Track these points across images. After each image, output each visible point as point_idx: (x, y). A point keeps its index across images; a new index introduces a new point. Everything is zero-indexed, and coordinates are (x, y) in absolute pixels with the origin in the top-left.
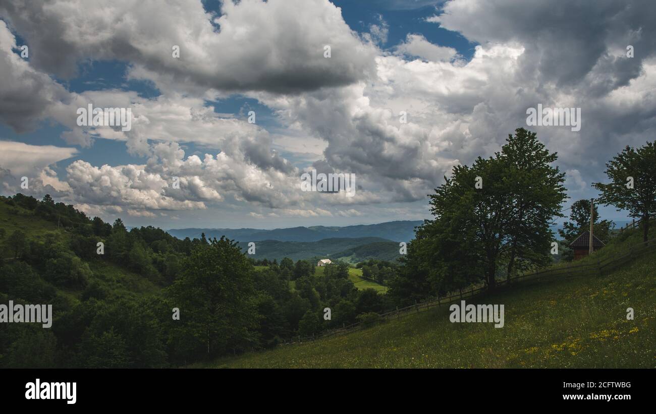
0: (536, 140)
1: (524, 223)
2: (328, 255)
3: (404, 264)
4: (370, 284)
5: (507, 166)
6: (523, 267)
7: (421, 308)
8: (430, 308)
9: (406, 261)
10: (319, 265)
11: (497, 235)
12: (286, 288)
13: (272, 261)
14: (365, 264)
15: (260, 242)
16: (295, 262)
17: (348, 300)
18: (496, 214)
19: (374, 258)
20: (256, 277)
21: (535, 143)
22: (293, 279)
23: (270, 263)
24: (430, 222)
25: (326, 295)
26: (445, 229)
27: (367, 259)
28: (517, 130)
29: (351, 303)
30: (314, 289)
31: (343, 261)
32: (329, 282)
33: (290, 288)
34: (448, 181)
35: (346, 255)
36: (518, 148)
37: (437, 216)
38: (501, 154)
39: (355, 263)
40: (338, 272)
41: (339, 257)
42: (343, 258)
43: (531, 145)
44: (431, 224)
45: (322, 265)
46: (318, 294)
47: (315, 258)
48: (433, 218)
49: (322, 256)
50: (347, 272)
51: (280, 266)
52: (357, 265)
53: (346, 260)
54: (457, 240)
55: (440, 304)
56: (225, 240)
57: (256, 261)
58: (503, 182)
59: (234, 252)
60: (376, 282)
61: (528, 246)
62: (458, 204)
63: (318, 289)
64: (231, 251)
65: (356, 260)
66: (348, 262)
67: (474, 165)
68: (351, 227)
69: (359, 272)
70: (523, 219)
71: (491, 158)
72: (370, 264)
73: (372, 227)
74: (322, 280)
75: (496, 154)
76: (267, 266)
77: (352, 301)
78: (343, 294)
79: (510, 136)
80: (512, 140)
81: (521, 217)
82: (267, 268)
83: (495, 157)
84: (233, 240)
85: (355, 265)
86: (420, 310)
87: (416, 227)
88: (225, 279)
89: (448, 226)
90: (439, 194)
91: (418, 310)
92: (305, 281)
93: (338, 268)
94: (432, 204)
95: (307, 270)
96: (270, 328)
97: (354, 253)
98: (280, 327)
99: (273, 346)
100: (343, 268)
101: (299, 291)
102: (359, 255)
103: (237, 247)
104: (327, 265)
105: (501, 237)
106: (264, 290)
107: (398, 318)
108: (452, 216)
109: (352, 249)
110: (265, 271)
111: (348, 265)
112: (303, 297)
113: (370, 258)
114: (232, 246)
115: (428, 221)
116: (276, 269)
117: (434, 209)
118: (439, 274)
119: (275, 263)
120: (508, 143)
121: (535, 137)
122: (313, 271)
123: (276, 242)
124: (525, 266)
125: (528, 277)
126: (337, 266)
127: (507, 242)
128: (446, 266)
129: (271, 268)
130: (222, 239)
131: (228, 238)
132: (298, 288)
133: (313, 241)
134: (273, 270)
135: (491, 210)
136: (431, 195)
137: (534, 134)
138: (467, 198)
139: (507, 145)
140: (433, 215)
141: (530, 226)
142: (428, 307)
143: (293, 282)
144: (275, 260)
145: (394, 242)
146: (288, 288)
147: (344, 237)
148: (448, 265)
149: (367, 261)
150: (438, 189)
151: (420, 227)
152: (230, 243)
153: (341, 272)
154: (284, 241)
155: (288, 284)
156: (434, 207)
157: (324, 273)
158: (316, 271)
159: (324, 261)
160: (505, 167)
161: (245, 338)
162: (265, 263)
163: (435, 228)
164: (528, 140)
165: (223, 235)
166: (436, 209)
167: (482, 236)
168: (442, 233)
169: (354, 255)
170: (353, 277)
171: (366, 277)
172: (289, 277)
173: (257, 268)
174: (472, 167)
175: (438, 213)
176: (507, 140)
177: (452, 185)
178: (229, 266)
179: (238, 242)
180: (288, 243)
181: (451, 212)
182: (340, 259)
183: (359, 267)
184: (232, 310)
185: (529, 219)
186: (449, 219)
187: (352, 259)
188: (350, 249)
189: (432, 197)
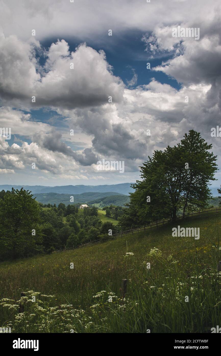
0: (200, 137)
1: (193, 184)
2: (86, 202)
3: (128, 207)
4: (110, 220)
5: (183, 151)
6: (193, 209)
7: (134, 231)
8: (139, 231)
9: (129, 206)
10: (80, 208)
11: (178, 191)
12: (61, 221)
13: (53, 205)
14: (107, 208)
15: (46, 194)
16: (66, 206)
17: (96, 228)
18: (178, 178)
19: (113, 205)
20: (43, 214)
21: (199, 138)
22: (65, 216)
23: (52, 206)
24: (139, 182)
25: (84, 225)
26: (148, 186)
27: (109, 205)
28: (190, 131)
29: (97, 230)
30: (77, 222)
31: (95, 206)
32: (86, 218)
33: (63, 221)
34: (150, 159)
35: (97, 202)
36: (190, 142)
37: (144, 179)
38: (181, 144)
39: (102, 207)
40: (92, 212)
41: (93, 203)
42: (94, 204)
43: (197, 139)
44: (140, 183)
45: (82, 208)
46: (79, 225)
47: (79, 204)
48: (142, 180)
49: (83, 203)
50: (97, 212)
51: (58, 208)
52: (103, 208)
53: (97, 205)
54: (154, 193)
55: (145, 229)
56: (23, 190)
57: (44, 205)
58: (181, 160)
59: (29, 197)
60: (114, 219)
61: (196, 197)
62: (155, 172)
63: (80, 222)
64: (27, 197)
65: (102, 206)
66: (98, 207)
67: (165, 151)
68: (100, 186)
69: (104, 213)
70: (193, 182)
71: (175, 146)
72: (111, 208)
73: (112, 186)
74: (82, 216)
75: (178, 144)
76: (50, 208)
77: (98, 229)
78: (94, 225)
79: (186, 134)
80: (187, 137)
81: (192, 180)
82: (50, 209)
83: (177, 146)
84: (28, 191)
85: (102, 208)
86: (134, 233)
87: (131, 185)
88: (23, 213)
89: (149, 185)
90: (145, 167)
91: (132, 232)
92: (72, 217)
93: (92, 210)
94: (142, 172)
95: (73, 211)
96: (50, 244)
97: (102, 202)
98: (56, 243)
99: (50, 253)
100: (95, 209)
101: (68, 223)
102: (104, 203)
103: (30, 194)
104: (85, 208)
105: (180, 191)
106: (47, 222)
107: (121, 237)
108: (152, 179)
109: (100, 199)
110: (49, 211)
111: (97, 208)
112: (70, 226)
113: (111, 205)
114: (28, 194)
115: (138, 181)
116: (55, 210)
117: (142, 175)
118: (144, 211)
119: (55, 206)
120: (184, 138)
121: (200, 135)
122: (77, 211)
123: (56, 194)
124: (193, 208)
125: (195, 214)
126: (91, 209)
127: (183, 194)
128: (148, 207)
129: (52, 209)
130: (21, 190)
131: (25, 190)
132: (68, 221)
133: (78, 194)
134: (53, 210)
135: (175, 176)
136: (141, 167)
137: (199, 133)
138: (161, 169)
139: (184, 139)
140: (141, 178)
141: (197, 185)
142: (138, 231)
143: (65, 218)
144: (55, 205)
145: (125, 195)
146: (62, 221)
147: (96, 192)
148: (149, 206)
149: (109, 206)
150: (145, 163)
151: (134, 185)
152: (26, 192)
153: (94, 212)
154: (60, 193)
155: (62, 219)
156: (143, 174)
157: (83, 213)
158: (79, 211)
159: (84, 206)
160: (182, 152)
161: (35, 249)
162: (49, 206)
163: (142, 185)
164: (195, 137)
165: (22, 187)
166: (143, 175)
167: (169, 191)
168: (146, 188)
169: (102, 203)
170: (101, 216)
171: (108, 215)
172: (63, 215)
173: (44, 209)
174: (164, 151)
175: (145, 177)
176: (184, 137)
177: (153, 161)
178: (26, 205)
179: (31, 192)
180: (62, 194)
181: (152, 177)
182: (93, 205)
183: (104, 209)
184: (27, 230)
185: (196, 182)
186: (151, 180)
187: (101, 205)
188: (99, 199)
189: (142, 168)
